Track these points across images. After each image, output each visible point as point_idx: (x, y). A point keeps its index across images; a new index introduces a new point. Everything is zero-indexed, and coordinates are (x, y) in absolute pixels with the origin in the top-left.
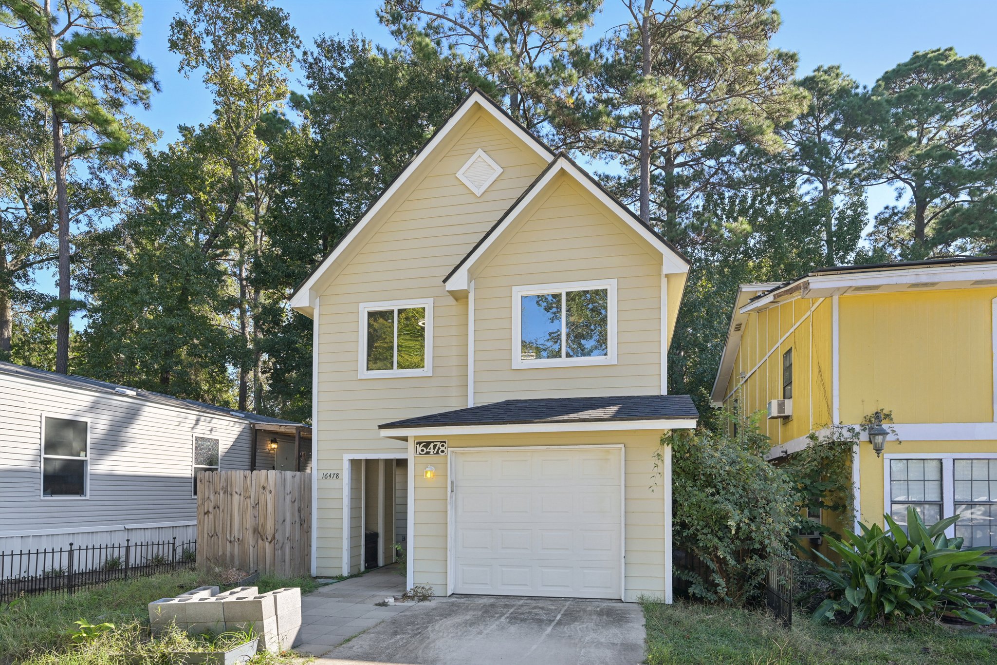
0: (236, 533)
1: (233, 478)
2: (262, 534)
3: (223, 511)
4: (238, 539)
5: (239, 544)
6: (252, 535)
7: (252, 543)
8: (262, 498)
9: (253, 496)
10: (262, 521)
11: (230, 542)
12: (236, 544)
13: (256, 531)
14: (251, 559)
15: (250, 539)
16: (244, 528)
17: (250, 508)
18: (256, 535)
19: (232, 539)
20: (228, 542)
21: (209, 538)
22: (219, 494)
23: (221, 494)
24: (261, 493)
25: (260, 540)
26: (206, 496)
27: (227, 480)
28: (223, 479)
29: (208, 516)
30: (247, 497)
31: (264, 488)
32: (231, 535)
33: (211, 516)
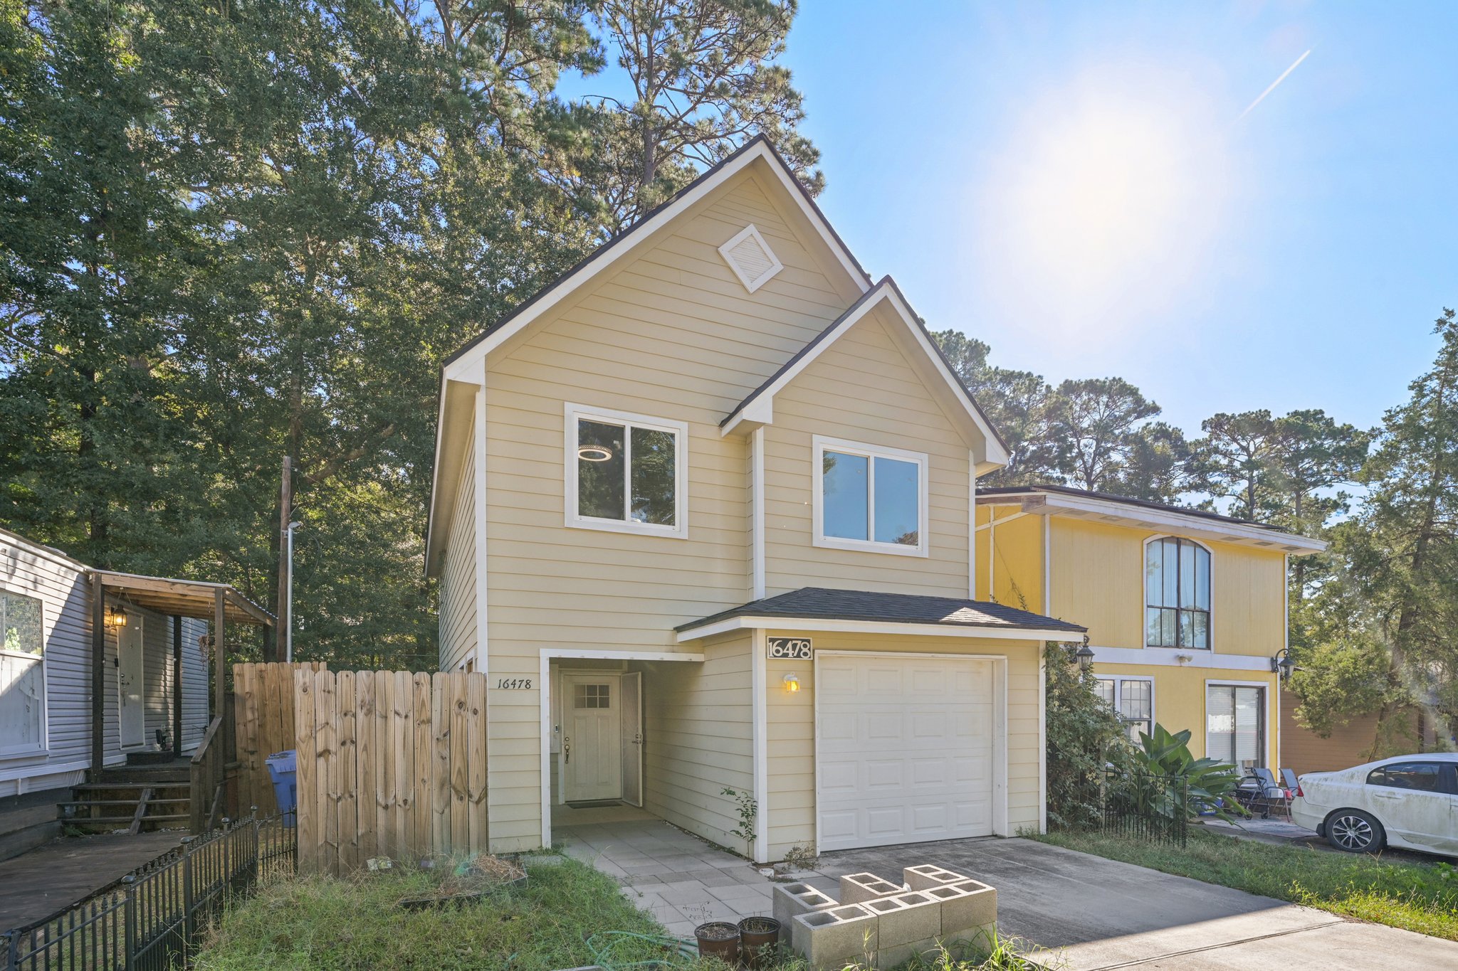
0: (398, 791)
1: (389, 686)
2: (459, 788)
3: (365, 749)
4: (405, 802)
5: (406, 811)
6: (435, 792)
8: (457, 724)
9: (436, 720)
10: (458, 764)
11: (386, 807)
12: (400, 812)
13: (445, 783)
14: (436, 835)
15: (431, 799)
16: (418, 780)
17: (430, 744)
18: (446, 791)
19: (391, 801)
20: (380, 809)
21: (331, 804)
22: (355, 716)
23: (361, 716)
24: (453, 713)
25: (454, 798)
26: (321, 718)
27: (372, 689)
28: (361, 687)
29: (327, 761)
30: (423, 722)
31: (461, 705)
32: (386, 796)
33: (332, 759)
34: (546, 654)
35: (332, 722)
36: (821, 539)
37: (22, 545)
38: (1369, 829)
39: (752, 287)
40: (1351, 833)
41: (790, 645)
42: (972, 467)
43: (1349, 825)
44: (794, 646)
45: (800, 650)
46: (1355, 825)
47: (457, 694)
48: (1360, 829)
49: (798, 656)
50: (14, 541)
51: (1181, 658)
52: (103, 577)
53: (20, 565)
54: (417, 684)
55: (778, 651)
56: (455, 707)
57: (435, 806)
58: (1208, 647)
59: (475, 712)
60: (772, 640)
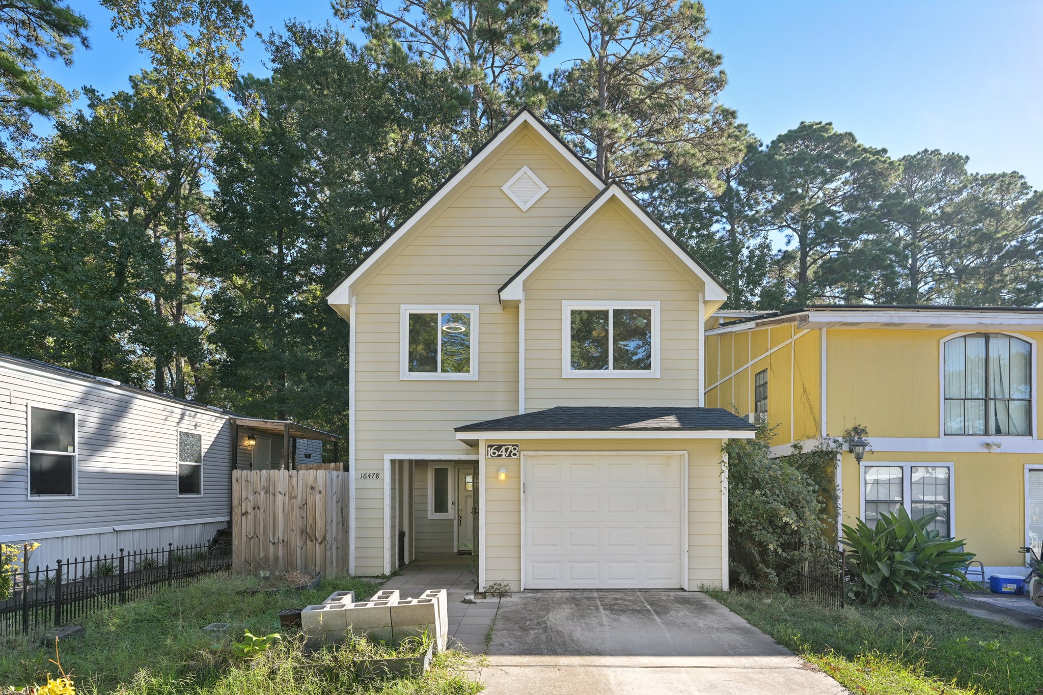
0: (280, 535)
1: (276, 478)
2: (311, 535)
3: (264, 511)
4: (283, 541)
5: (284, 546)
6: (299, 537)
7: (299, 544)
8: (310, 499)
9: (299, 497)
10: (310, 521)
11: (274, 543)
12: (280, 546)
13: (303, 532)
14: (299, 561)
15: (297, 541)
16: (290, 530)
17: (297, 510)
19: (276, 541)
20: (271, 544)
21: (248, 540)
22: (259, 494)
23: (262, 494)
24: (308, 493)
25: (308, 541)
26: (244, 496)
27: (268, 480)
28: (263, 479)
29: (246, 517)
30: (293, 497)
31: (312, 488)
32: (274, 537)
33: (249, 517)
34: (388, 457)
35: (249, 497)
36: (568, 372)
37: (187, 408)
39: (525, 208)
41: (503, 449)
42: (701, 305)
44: (506, 450)
45: (511, 452)
47: (311, 482)
49: (509, 456)
50: (182, 407)
51: (988, 445)
52: (237, 421)
53: (186, 418)
54: (291, 476)
55: (494, 453)
56: (309, 490)
58: (1030, 433)
59: (320, 492)
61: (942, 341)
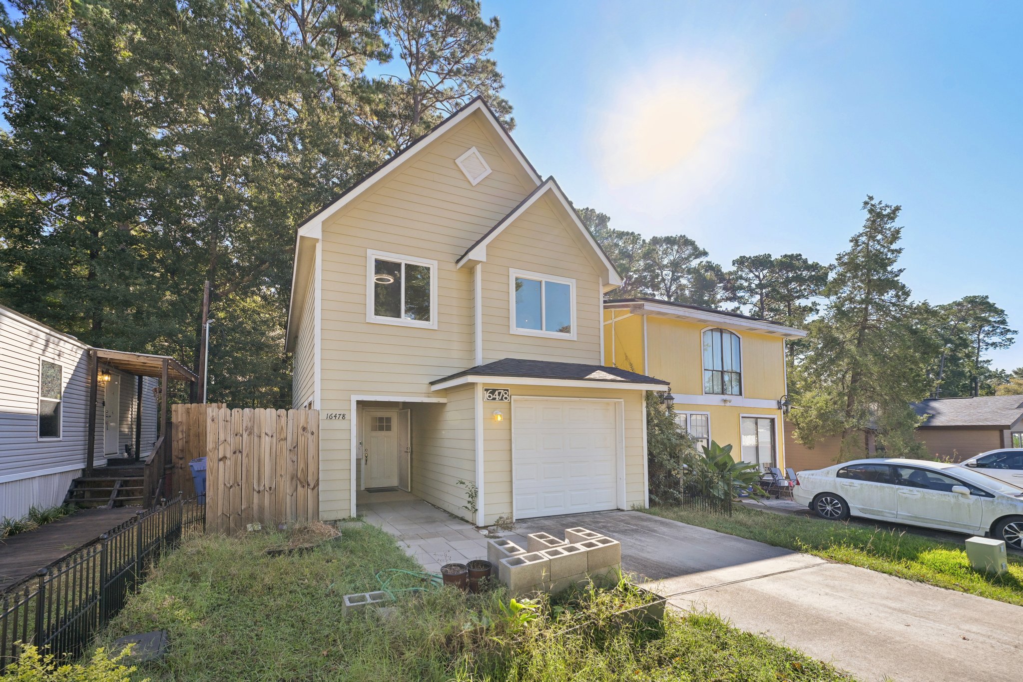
0: (266, 482)
1: (262, 418)
2: (302, 480)
3: (247, 456)
4: (270, 488)
5: (271, 494)
6: (288, 483)
7: (289, 491)
8: (302, 440)
9: (289, 438)
10: (302, 465)
11: (259, 492)
12: (266, 494)
13: (294, 477)
14: (288, 510)
15: (286, 487)
16: (278, 475)
17: (286, 453)
18: (294, 482)
19: (262, 488)
20: (255, 493)
21: (226, 490)
22: (242, 436)
23: (245, 436)
24: (299, 434)
25: (299, 486)
26: (222, 438)
27: (252, 419)
28: (246, 418)
29: (225, 463)
30: (282, 439)
31: (304, 429)
32: (259, 485)
33: (228, 462)
34: (355, 398)
35: (228, 439)
36: (514, 330)
38: (839, 505)
39: (474, 183)
40: (829, 508)
41: (497, 393)
42: (601, 286)
43: (827, 503)
44: (499, 393)
45: (503, 396)
46: (831, 503)
47: (302, 423)
48: (834, 505)
49: (502, 399)
51: (725, 401)
52: (99, 352)
54: (279, 416)
55: (490, 397)
56: (300, 431)
57: (288, 491)
58: (741, 394)
59: (312, 433)
60: (487, 390)
61: (702, 331)
